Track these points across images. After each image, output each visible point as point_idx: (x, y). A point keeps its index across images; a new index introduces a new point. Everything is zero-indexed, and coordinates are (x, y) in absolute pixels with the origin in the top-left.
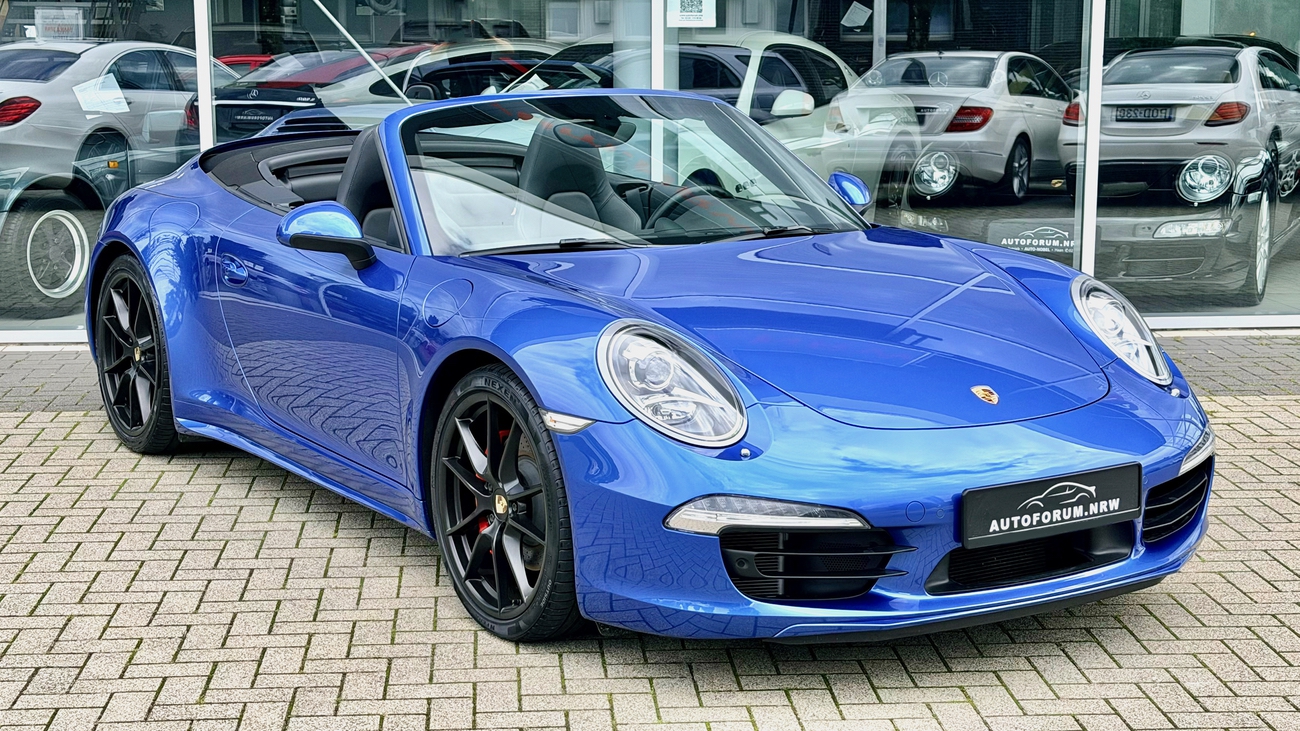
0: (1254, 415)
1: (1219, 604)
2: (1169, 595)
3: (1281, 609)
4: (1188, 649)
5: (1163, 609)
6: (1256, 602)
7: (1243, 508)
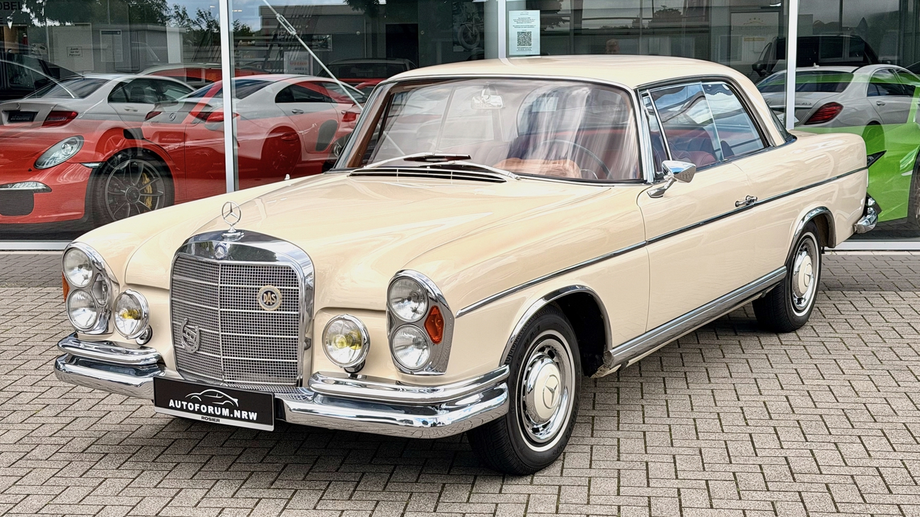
0: (844, 302)
1: (692, 406)
2: (667, 401)
3: (727, 409)
4: (644, 429)
5: (653, 407)
6: (716, 406)
7: (769, 356)
